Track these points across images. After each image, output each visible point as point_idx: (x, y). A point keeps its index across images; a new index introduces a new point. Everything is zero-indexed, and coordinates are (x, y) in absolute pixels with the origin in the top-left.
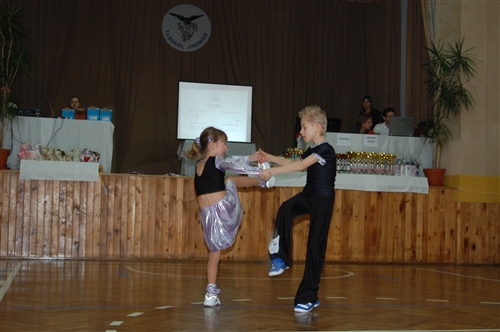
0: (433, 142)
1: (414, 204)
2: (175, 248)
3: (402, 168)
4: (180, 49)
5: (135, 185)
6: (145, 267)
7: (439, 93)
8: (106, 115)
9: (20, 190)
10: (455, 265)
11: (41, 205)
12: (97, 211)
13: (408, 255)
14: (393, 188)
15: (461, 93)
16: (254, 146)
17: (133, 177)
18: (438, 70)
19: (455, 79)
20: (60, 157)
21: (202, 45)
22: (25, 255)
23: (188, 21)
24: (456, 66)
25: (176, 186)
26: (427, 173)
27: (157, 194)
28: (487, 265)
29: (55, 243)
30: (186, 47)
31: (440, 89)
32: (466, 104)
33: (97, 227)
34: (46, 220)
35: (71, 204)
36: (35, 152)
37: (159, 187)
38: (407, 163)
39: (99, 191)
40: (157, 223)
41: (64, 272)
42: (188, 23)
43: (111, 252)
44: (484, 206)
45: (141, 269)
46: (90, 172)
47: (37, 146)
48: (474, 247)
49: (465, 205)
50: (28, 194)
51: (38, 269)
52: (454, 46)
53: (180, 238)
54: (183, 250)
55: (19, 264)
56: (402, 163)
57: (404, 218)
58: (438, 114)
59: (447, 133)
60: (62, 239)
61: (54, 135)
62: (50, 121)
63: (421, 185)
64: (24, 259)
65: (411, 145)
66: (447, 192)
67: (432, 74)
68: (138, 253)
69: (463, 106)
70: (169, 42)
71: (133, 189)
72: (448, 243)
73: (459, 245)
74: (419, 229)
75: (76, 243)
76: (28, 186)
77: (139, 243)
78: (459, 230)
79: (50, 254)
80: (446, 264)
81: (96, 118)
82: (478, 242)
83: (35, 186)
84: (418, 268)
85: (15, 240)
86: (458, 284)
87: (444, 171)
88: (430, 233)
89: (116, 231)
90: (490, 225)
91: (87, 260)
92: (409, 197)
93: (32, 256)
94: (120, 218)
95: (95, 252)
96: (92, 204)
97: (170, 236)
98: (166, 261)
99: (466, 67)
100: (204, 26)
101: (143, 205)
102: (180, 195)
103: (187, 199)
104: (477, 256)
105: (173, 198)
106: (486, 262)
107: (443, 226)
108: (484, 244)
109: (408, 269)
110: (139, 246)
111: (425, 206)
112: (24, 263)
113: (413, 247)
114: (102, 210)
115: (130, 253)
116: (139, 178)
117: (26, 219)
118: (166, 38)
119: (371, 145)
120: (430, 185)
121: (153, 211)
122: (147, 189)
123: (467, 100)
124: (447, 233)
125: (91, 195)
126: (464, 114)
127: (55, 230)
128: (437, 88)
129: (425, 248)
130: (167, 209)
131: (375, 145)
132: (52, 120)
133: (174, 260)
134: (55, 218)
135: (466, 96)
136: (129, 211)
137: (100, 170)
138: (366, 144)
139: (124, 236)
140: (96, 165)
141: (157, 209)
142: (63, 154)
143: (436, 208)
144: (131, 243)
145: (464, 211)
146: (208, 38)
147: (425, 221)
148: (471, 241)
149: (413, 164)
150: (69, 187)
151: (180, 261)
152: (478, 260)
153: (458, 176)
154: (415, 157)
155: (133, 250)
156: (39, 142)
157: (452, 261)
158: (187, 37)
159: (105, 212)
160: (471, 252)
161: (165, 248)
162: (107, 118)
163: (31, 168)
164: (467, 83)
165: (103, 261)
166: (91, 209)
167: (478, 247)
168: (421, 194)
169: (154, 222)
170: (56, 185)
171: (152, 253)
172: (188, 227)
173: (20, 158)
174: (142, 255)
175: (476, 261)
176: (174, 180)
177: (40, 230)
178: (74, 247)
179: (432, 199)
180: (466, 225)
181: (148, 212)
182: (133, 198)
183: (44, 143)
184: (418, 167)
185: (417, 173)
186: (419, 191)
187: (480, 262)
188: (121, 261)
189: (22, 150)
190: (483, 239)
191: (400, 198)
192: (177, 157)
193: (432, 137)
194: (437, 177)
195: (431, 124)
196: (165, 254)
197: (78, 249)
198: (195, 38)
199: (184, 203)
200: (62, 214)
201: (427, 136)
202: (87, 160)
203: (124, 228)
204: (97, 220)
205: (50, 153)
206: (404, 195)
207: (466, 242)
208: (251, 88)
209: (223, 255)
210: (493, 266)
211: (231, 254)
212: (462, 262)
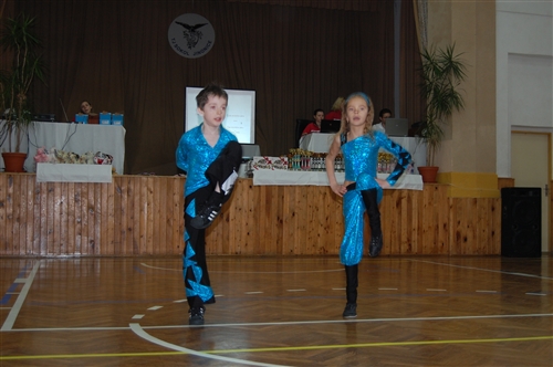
0: (427, 142)
1: (409, 201)
4: (186, 56)
5: (147, 186)
6: (157, 263)
7: (431, 96)
8: (118, 119)
9: (37, 192)
11: (57, 206)
12: (111, 211)
13: (404, 248)
15: (453, 95)
16: (257, 147)
17: (144, 178)
18: (430, 74)
19: (446, 82)
20: (74, 160)
21: (206, 52)
22: (43, 253)
23: (193, 29)
24: (447, 70)
26: (421, 171)
27: (168, 194)
28: (478, 256)
29: (72, 242)
30: (191, 54)
31: (432, 91)
32: (457, 106)
33: (111, 226)
34: (63, 220)
35: (86, 204)
36: (51, 156)
37: (170, 187)
39: (112, 191)
40: (168, 221)
41: (81, 269)
42: (193, 31)
43: (125, 250)
44: (475, 201)
45: (154, 265)
46: (103, 174)
47: (53, 150)
48: (465, 240)
49: (457, 200)
50: (44, 196)
51: (57, 267)
52: (446, 52)
55: (38, 262)
57: (400, 213)
58: (431, 116)
59: (440, 133)
60: (78, 237)
61: (69, 138)
62: (64, 126)
63: (416, 182)
64: (42, 258)
66: (440, 188)
67: (424, 77)
68: (150, 250)
69: (454, 108)
70: (175, 49)
71: (145, 190)
72: (441, 237)
73: (451, 238)
74: (415, 224)
75: (91, 241)
76: (44, 187)
77: (151, 240)
78: (451, 223)
79: (67, 252)
80: (439, 256)
81: (108, 122)
82: (470, 235)
83: (51, 187)
84: (413, 260)
85: (33, 240)
86: (451, 274)
87: (437, 168)
88: (425, 227)
89: (130, 229)
90: (480, 219)
91: (102, 257)
92: (405, 194)
93: (50, 255)
94: (132, 218)
95: (110, 249)
96: (106, 204)
97: (181, 233)
99: (457, 71)
100: (208, 34)
101: (155, 205)
104: (469, 247)
106: (477, 254)
107: (437, 220)
108: (474, 237)
109: (404, 261)
110: (151, 243)
111: (420, 202)
112: (42, 261)
113: (409, 240)
114: (115, 210)
115: (142, 250)
116: (150, 179)
117: (43, 219)
118: (172, 45)
120: (424, 182)
121: (164, 210)
122: (158, 189)
123: (458, 102)
124: (441, 227)
125: (105, 195)
126: (455, 115)
127: (71, 230)
128: (430, 91)
129: (420, 241)
130: (177, 208)
132: (66, 124)
134: (71, 218)
135: (457, 98)
136: (142, 210)
137: (113, 172)
139: (137, 234)
140: (110, 167)
141: (168, 209)
142: (77, 157)
143: (430, 203)
144: (143, 241)
145: (456, 205)
146: (212, 45)
147: (420, 215)
148: (463, 234)
150: (83, 189)
152: (470, 252)
153: (450, 173)
155: (146, 247)
156: (54, 146)
157: (445, 252)
158: (191, 44)
159: (118, 211)
160: (462, 244)
161: (177, 244)
162: (119, 123)
163: (47, 171)
164: (459, 87)
165: (117, 257)
166: (104, 210)
167: (470, 239)
168: (416, 191)
169: (165, 220)
170: (72, 186)
171: (164, 250)
173: (36, 161)
174: (154, 252)
175: (467, 253)
177: (57, 229)
178: (90, 245)
179: (426, 195)
180: (458, 219)
181: (159, 211)
182: (145, 198)
183: (59, 147)
184: (413, 165)
185: (412, 171)
186: (414, 188)
187: (472, 253)
188: (135, 257)
189: (38, 154)
190: (474, 231)
191: (397, 195)
193: (425, 137)
194: (430, 175)
195: (425, 125)
196: (176, 251)
197: (93, 247)
198: (200, 45)
200: (78, 214)
201: (421, 136)
202: (100, 162)
203: (137, 226)
204: (111, 219)
205: (65, 156)
206: (401, 191)
207: (458, 235)
208: (254, 92)
209: (231, 251)
210: (482, 256)
211: (238, 250)
212: (455, 253)
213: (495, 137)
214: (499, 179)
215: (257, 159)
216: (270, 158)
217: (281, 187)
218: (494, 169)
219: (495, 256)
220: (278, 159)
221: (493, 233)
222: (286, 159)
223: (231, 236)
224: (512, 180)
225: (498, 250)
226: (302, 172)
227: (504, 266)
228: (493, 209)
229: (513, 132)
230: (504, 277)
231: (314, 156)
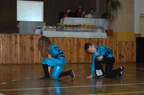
0: (108, 20)
1: (102, 42)
2: (17, 60)
3: (98, 30)
5: (2, 38)
6: (6, 67)
7: (110, 3)
10: (117, 63)
14: (95, 37)
16: (45, 23)
17: (1, 35)
25: (17, 38)
26: (106, 31)
27: (10, 41)
28: (128, 63)
31: (110, 2)
32: (120, 7)
37: (11, 38)
38: (99, 28)
40: (10, 51)
44: (126, 43)
45: (5, 68)
48: (123, 57)
49: (120, 42)
53: (19, 56)
54: (20, 61)
56: (98, 28)
58: (110, 11)
59: (113, 17)
63: (104, 35)
65: (100, 22)
66: (113, 38)
69: (118, 7)
73: (118, 56)
77: (4, 58)
78: (118, 51)
82: (124, 55)
87: (112, 30)
90: (128, 49)
92: (100, 40)
97: (15, 56)
98: (14, 64)
101: (5, 45)
102: (18, 41)
103: (21, 42)
104: (124, 60)
105: (16, 42)
106: (127, 62)
108: (126, 56)
110: (4, 60)
111: (106, 43)
115: (1, 62)
116: (3, 35)
119: (86, 22)
121: (9, 47)
122: (6, 39)
123: (120, 6)
124: (114, 52)
128: (109, 1)
130: (14, 46)
131: (88, 22)
133: (17, 64)
135: (119, 4)
138: (85, 21)
141: (10, 46)
143: (109, 44)
144: (1, 59)
145: (119, 44)
148: (122, 54)
149: (101, 28)
151: (19, 65)
152: (124, 61)
153: (117, 32)
154: (102, 26)
160: (122, 59)
161: (14, 60)
167: (124, 57)
168: (104, 39)
169: (9, 51)
171: (9, 62)
172: (22, 52)
174: (5, 63)
175: (123, 62)
176: (16, 36)
179: (108, 40)
180: (120, 49)
181: (7, 47)
182: (1, 42)
184: (103, 29)
185: (103, 31)
186: (104, 38)
187: (125, 62)
190: (126, 54)
191: (97, 40)
192: (17, 27)
193: (108, 19)
194: (110, 33)
195: (107, 14)
196: (14, 62)
199: (20, 44)
201: (106, 18)
206: (99, 39)
207: (120, 55)
208: (43, 2)
209: (35, 62)
210: (129, 63)
211: (37, 62)
212: (119, 62)
213: (134, 18)
214: (135, 34)
215: (44, 27)
216: (49, 27)
217: (53, 38)
218: (133, 30)
219: (134, 63)
220: (52, 27)
221: (133, 54)
222: (55, 27)
223: (35, 57)
224: (140, 34)
225: (135, 61)
226: (61, 32)
227: (137, 66)
228: (133, 45)
229: (140, 17)
230: (137, 70)
231: (66, 26)
